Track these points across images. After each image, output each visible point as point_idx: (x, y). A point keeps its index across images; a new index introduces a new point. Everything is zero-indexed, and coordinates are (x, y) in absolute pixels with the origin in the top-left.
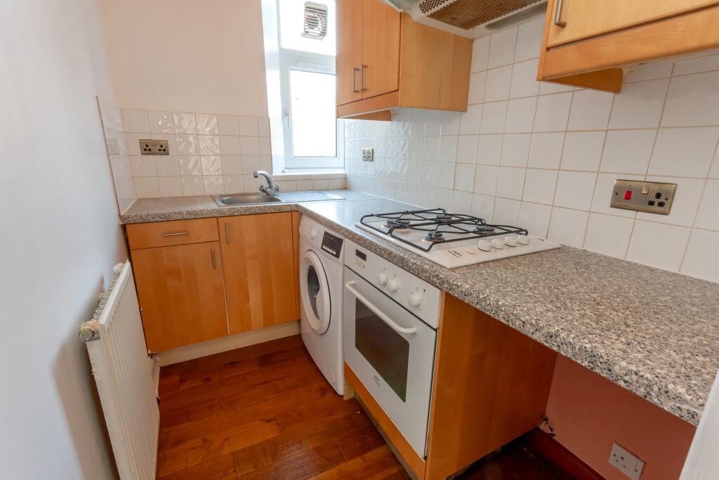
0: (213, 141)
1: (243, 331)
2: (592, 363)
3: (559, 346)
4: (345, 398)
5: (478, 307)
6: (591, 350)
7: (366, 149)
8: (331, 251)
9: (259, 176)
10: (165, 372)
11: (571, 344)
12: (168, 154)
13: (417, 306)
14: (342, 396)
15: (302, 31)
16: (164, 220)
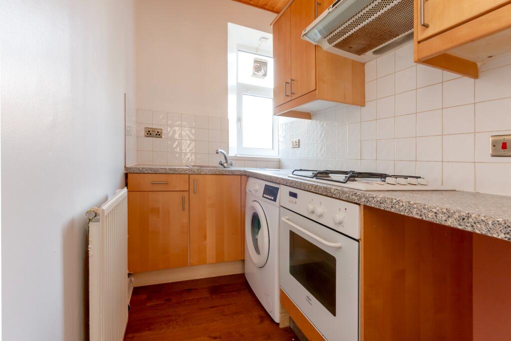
0: (191, 131)
1: (200, 265)
2: (508, 233)
3: (472, 226)
4: (281, 326)
5: (393, 210)
6: (504, 222)
7: (294, 140)
8: (270, 197)
9: (220, 153)
10: (137, 292)
11: (483, 221)
12: (161, 137)
13: (340, 223)
14: (278, 324)
15: (252, 73)
16: (153, 172)
